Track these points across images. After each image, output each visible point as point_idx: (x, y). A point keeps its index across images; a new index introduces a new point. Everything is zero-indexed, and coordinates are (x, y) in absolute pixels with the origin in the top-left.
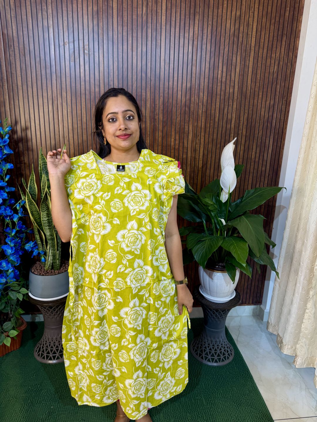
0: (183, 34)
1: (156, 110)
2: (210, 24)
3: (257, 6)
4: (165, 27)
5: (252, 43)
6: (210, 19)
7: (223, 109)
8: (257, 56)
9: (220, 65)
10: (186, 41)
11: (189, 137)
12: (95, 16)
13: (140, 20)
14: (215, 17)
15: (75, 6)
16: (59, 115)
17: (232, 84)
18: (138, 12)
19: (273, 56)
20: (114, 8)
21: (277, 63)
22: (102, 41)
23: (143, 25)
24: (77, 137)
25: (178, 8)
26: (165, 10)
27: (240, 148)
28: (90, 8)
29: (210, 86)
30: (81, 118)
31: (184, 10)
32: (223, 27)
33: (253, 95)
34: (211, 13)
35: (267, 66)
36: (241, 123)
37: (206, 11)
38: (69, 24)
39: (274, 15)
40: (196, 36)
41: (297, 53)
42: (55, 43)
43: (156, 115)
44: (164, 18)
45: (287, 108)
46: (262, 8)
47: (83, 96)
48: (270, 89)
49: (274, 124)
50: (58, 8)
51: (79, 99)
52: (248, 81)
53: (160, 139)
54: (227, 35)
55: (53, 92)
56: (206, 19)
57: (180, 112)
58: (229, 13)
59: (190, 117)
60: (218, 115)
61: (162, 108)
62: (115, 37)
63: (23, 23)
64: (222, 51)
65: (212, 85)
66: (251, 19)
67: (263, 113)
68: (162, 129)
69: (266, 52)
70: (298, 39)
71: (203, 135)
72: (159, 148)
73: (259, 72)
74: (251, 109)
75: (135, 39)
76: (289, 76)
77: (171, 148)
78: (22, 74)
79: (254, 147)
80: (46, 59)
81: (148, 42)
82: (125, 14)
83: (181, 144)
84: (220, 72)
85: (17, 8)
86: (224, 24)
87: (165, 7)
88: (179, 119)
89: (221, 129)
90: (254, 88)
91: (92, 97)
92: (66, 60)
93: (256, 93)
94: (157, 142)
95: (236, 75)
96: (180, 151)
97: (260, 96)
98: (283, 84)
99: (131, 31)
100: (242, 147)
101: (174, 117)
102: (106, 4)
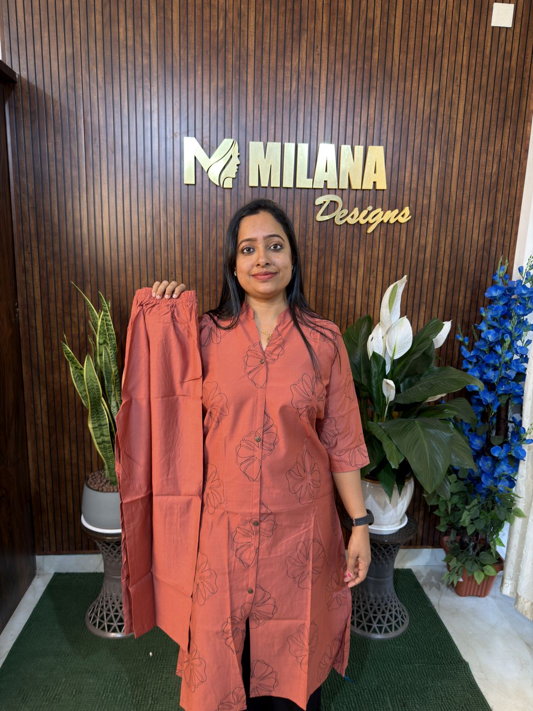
0: (352, 119)
1: (308, 233)
2: (392, 104)
3: (464, 76)
4: (324, 109)
5: (457, 131)
6: (393, 96)
7: (412, 230)
8: (466, 150)
9: (409, 163)
10: (357, 130)
11: (359, 273)
12: (221, 96)
13: (287, 100)
14: (401, 94)
15: (191, 81)
16: (162, 242)
17: (427, 192)
18: (285, 89)
19: (491, 149)
20: (248, 83)
21: (496, 159)
22: (230, 131)
23: (292, 107)
24: (188, 273)
25: (344, 82)
26: (325, 86)
27: (439, 290)
28: (214, 84)
29: (393, 195)
30: (194, 244)
31: (354, 84)
32: (413, 108)
33: (460, 208)
34: (394, 88)
35: (482, 165)
36: (441, 251)
37: (387, 85)
38: (182, 108)
39: (490, 89)
40: (371, 122)
41: (529, 145)
42: (160, 134)
43: (309, 239)
44: (323, 96)
45: (514, 228)
46: (472, 79)
47: (199, 213)
48: (487, 200)
49: (493, 254)
50: (167, 85)
51: (192, 216)
52: (452, 187)
53: (314, 276)
54: (419, 119)
55: (154, 207)
56: (386, 97)
57: (345, 235)
58: (422, 88)
59: (361, 242)
60: (404, 239)
61: (318, 230)
62: (250, 124)
63: (115, 106)
64: (411, 144)
65: (395, 193)
66: (455, 96)
67: (475, 236)
68: (316, 261)
69: (480, 145)
70: (529, 124)
71: (382, 269)
72: (311, 289)
73: (469, 173)
74: (457, 229)
75: (279, 127)
76: (516, 179)
77: (331, 289)
78: (110, 180)
79: (463, 288)
80: (146, 157)
81: (298, 132)
82: (265, 91)
83: (346, 284)
84: (408, 174)
85: (107, 85)
86: (414, 103)
87: (325, 81)
88: (345, 245)
89: (409, 261)
90: (461, 198)
91: (212, 214)
92: (175, 158)
93: (465, 205)
94: (309, 281)
95: (433, 179)
96: (344, 295)
97: (471, 210)
98: (508, 192)
99: (274, 115)
100: (444, 289)
101: (336, 243)
102: (238, 77)
